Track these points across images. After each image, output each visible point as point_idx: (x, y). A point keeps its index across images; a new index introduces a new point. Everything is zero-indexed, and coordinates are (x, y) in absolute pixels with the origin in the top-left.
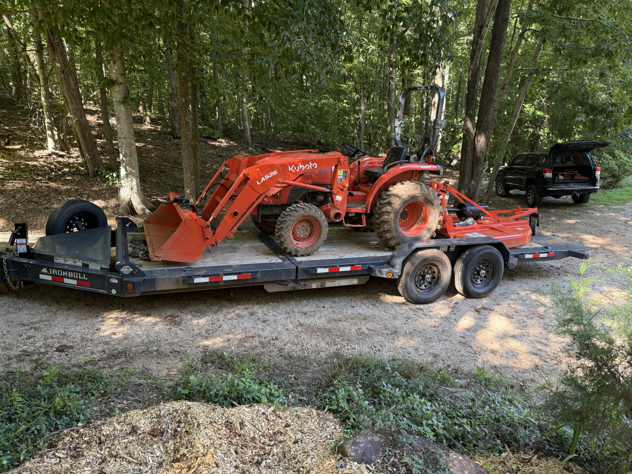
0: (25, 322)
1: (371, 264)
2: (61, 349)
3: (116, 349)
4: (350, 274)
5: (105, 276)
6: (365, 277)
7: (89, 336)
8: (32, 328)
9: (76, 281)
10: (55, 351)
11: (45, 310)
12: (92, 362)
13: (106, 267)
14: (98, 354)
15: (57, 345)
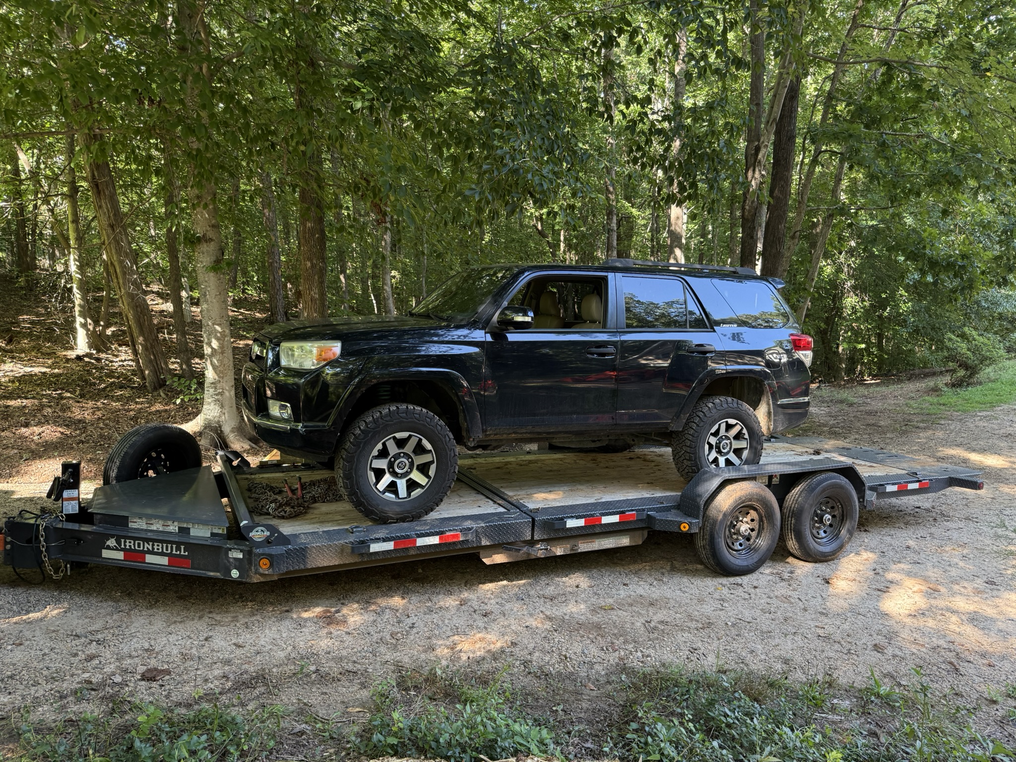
0: (79, 631)
1: (650, 510)
2: (148, 675)
3: (246, 672)
4: (617, 528)
5: (220, 548)
6: (640, 532)
7: (194, 651)
8: (92, 641)
9: (166, 559)
10: (139, 680)
11: (110, 609)
12: (210, 697)
13: (220, 532)
14: (217, 683)
15: (141, 669)
